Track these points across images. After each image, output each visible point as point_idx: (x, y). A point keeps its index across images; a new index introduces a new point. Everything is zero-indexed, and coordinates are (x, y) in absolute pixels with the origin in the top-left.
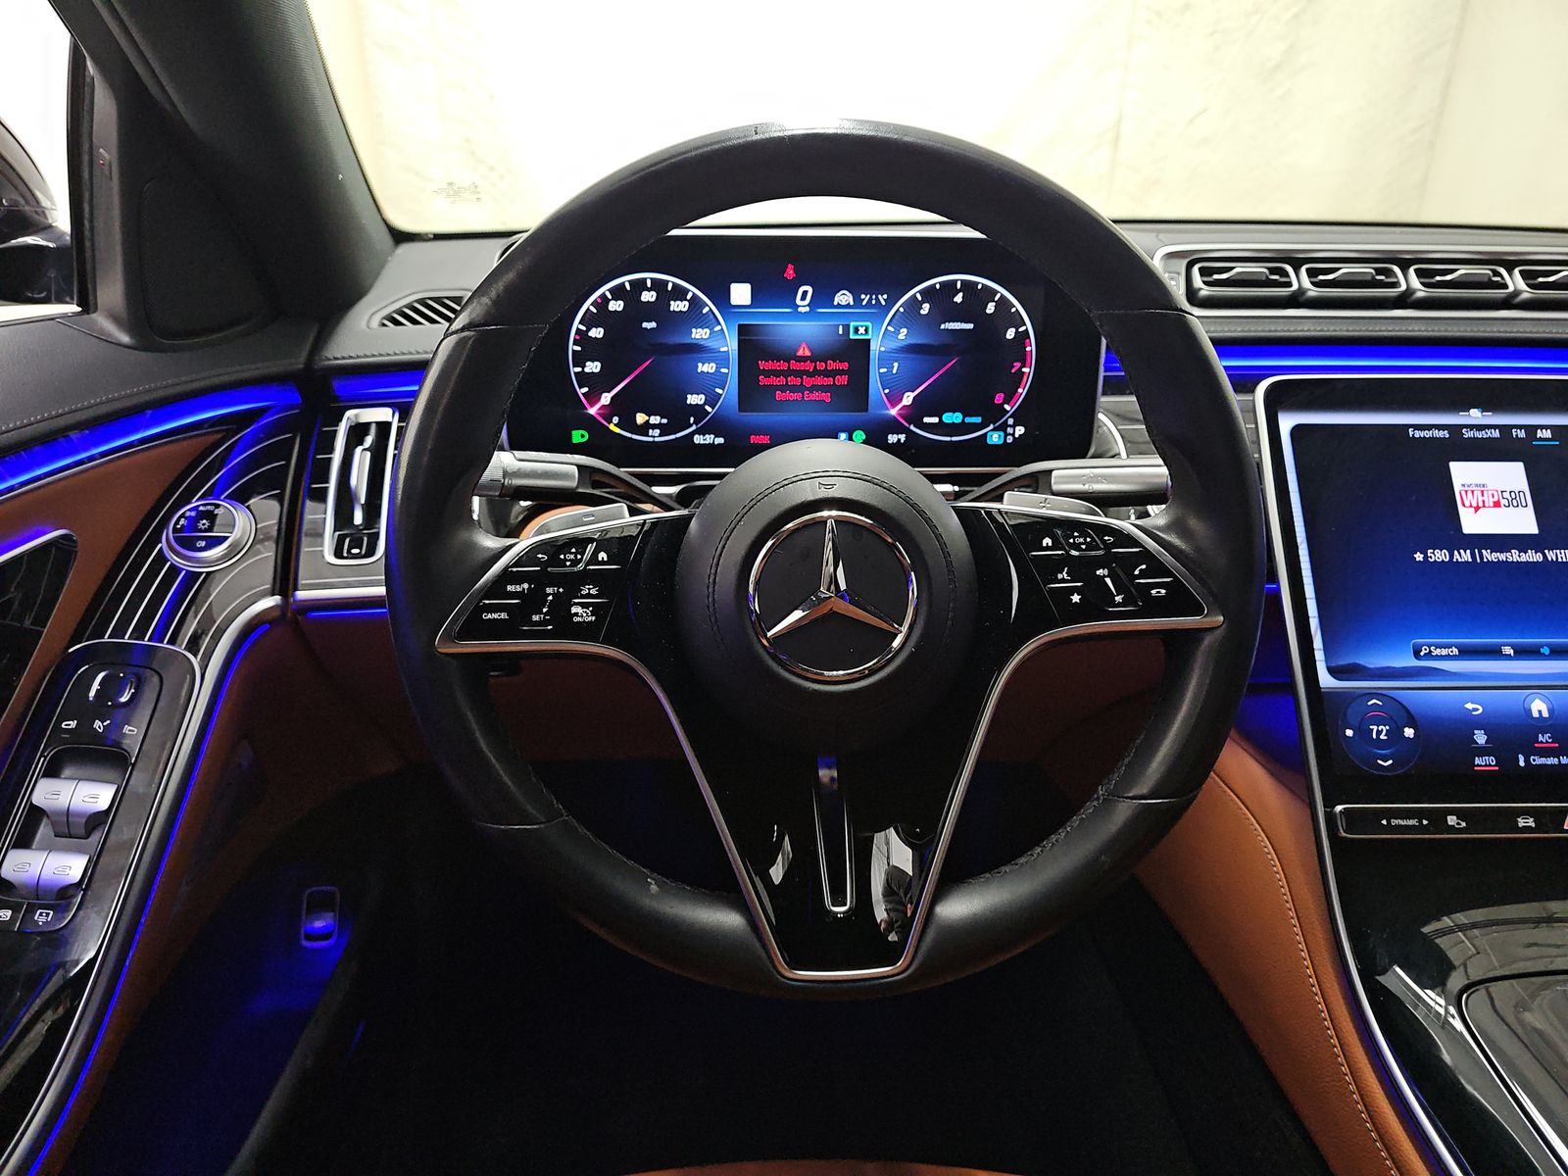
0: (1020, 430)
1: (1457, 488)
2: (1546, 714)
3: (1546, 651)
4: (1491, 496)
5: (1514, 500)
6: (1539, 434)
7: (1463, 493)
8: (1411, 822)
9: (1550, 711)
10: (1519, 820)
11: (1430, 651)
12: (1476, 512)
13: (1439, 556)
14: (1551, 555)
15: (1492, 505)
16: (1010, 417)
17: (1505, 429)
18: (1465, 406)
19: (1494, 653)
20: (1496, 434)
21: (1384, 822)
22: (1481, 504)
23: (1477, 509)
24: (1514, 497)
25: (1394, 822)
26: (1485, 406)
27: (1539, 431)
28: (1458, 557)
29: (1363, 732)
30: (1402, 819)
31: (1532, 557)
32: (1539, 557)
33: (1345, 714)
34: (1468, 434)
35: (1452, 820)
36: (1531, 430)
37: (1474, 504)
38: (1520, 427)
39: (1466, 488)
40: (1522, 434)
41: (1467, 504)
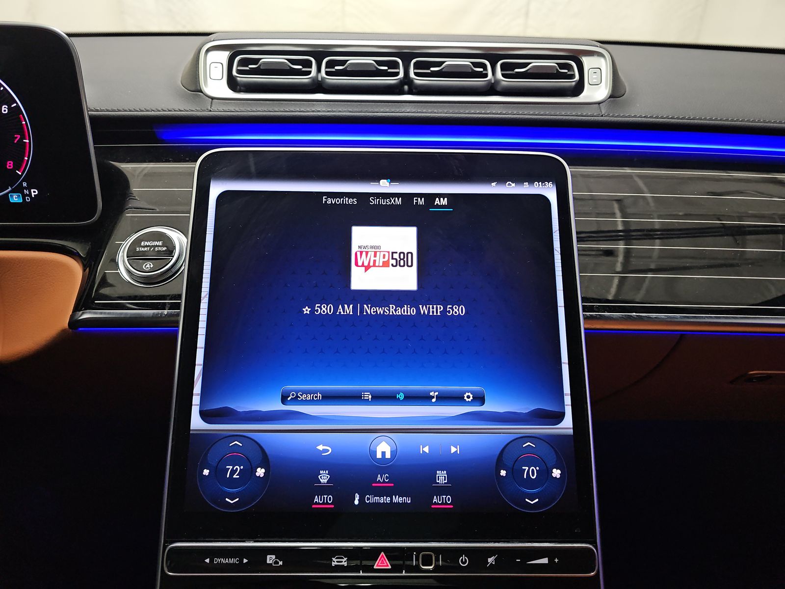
0: (34, 192)
1: (354, 249)
2: (388, 456)
3: (401, 396)
4: (382, 256)
5: (402, 260)
6: (437, 201)
7: (359, 254)
8: (232, 561)
9: (393, 453)
10: (334, 559)
11: (297, 397)
12: (366, 271)
13: (325, 309)
14: (423, 310)
15: (381, 264)
16: (23, 180)
17: (408, 197)
18: (375, 177)
19: (354, 398)
20: (399, 201)
21: (207, 561)
22: (371, 264)
23: (367, 268)
24: (402, 257)
25: (217, 560)
26: (394, 178)
27: (437, 199)
28: (342, 311)
29: (218, 472)
30: (225, 557)
31: (408, 311)
32: (412, 311)
33: (206, 455)
34: (374, 202)
35: (270, 559)
36: (430, 198)
37: (366, 264)
38: (420, 195)
39: (363, 250)
40: (421, 202)
41: (360, 263)
